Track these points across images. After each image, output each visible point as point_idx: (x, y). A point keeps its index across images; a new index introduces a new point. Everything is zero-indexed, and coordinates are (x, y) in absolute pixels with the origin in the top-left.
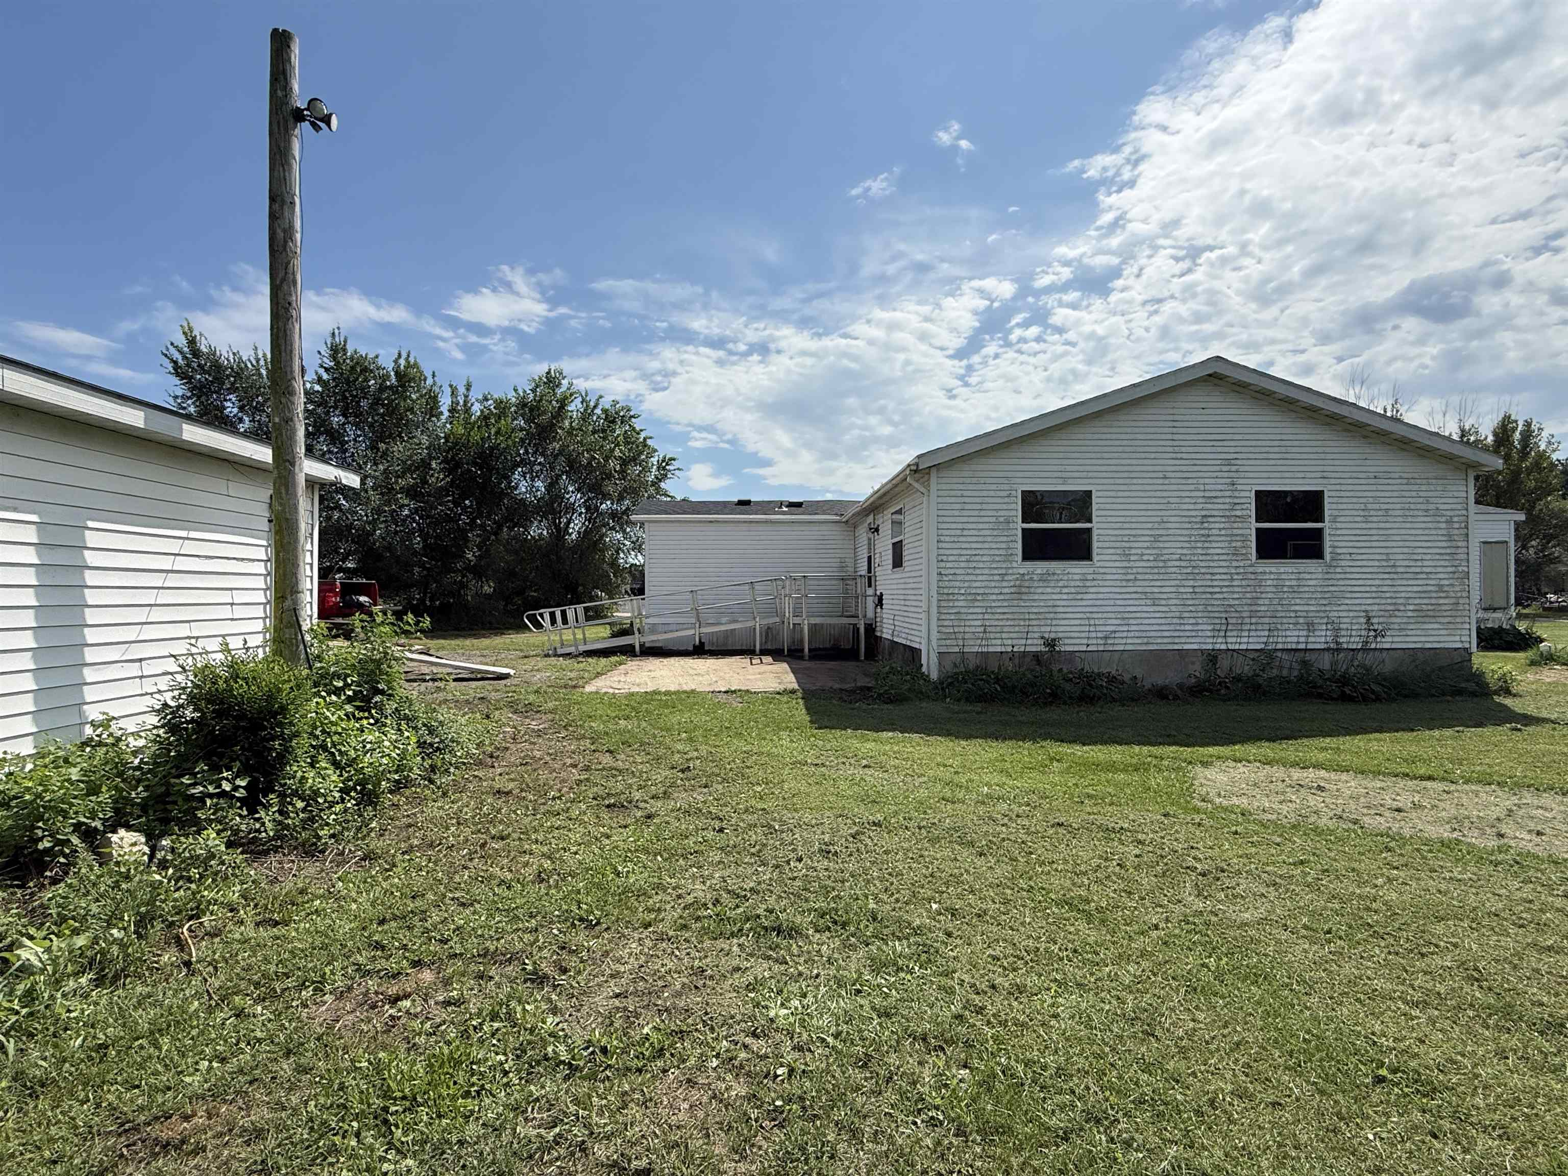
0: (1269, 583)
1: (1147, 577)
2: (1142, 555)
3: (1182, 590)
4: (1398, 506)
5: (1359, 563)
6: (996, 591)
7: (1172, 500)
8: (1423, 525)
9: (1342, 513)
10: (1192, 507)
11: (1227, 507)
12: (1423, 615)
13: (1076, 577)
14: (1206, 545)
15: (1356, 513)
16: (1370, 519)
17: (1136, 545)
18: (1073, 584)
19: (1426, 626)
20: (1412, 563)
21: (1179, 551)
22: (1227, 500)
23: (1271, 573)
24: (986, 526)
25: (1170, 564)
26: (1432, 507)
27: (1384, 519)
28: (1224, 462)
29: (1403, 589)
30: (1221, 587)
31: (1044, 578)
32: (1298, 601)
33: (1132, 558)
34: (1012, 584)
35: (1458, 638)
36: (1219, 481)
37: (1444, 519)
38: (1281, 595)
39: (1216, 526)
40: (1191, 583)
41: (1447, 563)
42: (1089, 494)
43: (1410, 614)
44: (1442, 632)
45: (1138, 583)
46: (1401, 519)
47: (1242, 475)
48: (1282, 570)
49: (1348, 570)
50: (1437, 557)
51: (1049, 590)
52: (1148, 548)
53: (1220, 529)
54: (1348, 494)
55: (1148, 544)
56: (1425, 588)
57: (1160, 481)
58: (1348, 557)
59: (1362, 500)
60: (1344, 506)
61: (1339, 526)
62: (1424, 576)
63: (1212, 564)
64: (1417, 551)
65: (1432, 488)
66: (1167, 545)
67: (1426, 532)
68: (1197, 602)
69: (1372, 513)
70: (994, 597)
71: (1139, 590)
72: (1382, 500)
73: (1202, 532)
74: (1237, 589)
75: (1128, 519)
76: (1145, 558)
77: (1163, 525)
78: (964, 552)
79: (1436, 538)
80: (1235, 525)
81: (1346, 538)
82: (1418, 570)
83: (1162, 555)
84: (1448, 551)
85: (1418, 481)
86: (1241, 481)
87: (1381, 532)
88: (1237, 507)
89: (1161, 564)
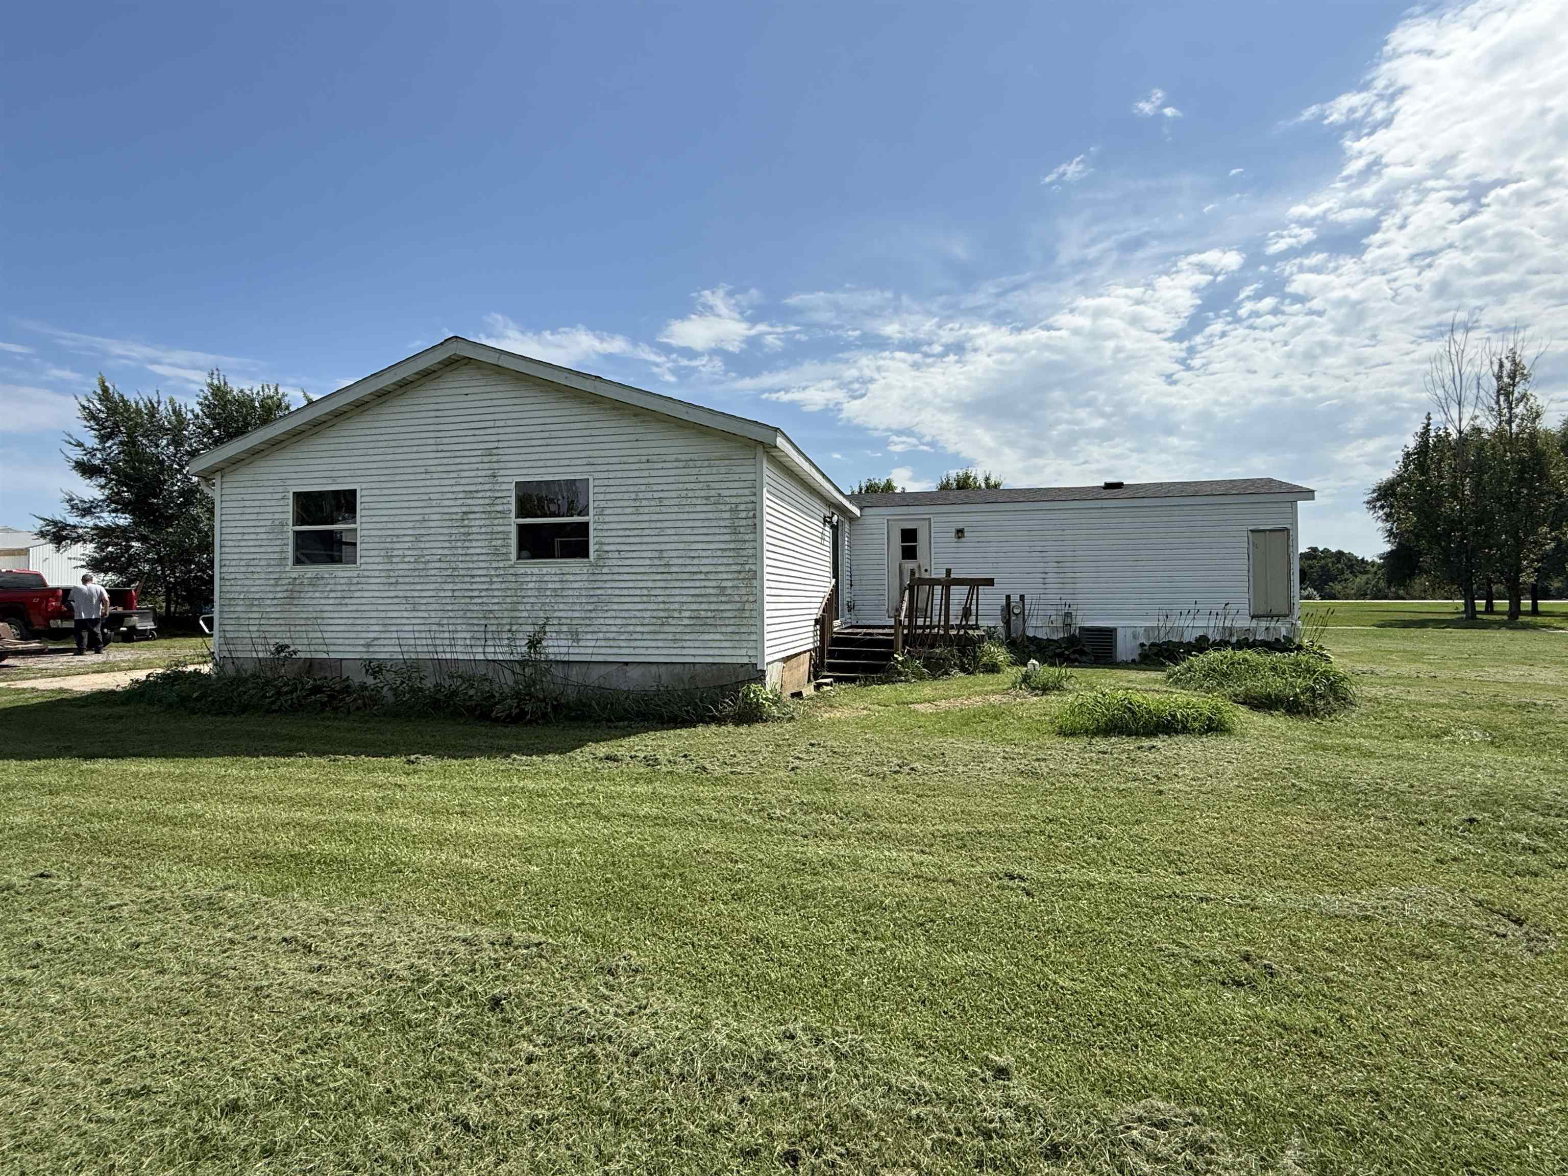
0: (531, 585)
1: (407, 580)
2: (404, 556)
3: (442, 594)
4: (673, 494)
5: (628, 562)
6: (271, 596)
7: (433, 497)
8: (702, 516)
9: (610, 504)
10: (452, 503)
11: (487, 501)
12: (700, 623)
13: (342, 581)
14: (467, 544)
15: (626, 504)
16: (641, 510)
17: (398, 546)
18: (339, 588)
19: (706, 637)
20: (688, 561)
21: (440, 551)
22: (488, 494)
23: (532, 574)
24: (263, 530)
25: (430, 566)
26: (713, 493)
27: (658, 509)
28: (484, 452)
29: (677, 592)
30: (481, 590)
31: (314, 582)
32: (561, 607)
33: (395, 560)
34: (285, 588)
35: (744, 652)
36: (480, 473)
37: (728, 507)
38: (542, 600)
39: (477, 523)
40: (451, 586)
41: (731, 561)
42: (353, 493)
43: (686, 622)
44: (724, 644)
45: (399, 587)
46: (676, 509)
47: (502, 465)
48: (545, 571)
49: (616, 570)
50: (719, 553)
51: (317, 595)
52: (409, 549)
53: (481, 527)
54: (618, 482)
55: (410, 544)
56: (703, 591)
57: (423, 476)
58: (616, 555)
59: (632, 489)
60: (613, 496)
61: (607, 519)
62: (702, 576)
63: (471, 565)
64: (694, 546)
65: (714, 470)
66: (427, 545)
67: (706, 524)
68: (456, 607)
69: (644, 503)
70: (268, 602)
71: (401, 594)
72: (655, 488)
73: (462, 530)
74: (496, 593)
75: (392, 519)
76: (406, 560)
77: (425, 524)
78: (245, 557)
79: (717, 531)
80: (496, 522)
81: (614, 533)
82: (695, 569)
83: (423, 556)
84: (732, 546)
85: (699, 464)
86: (502, 472)
87: (653, 525)
88: (498, 501)
89: (422, 566)
